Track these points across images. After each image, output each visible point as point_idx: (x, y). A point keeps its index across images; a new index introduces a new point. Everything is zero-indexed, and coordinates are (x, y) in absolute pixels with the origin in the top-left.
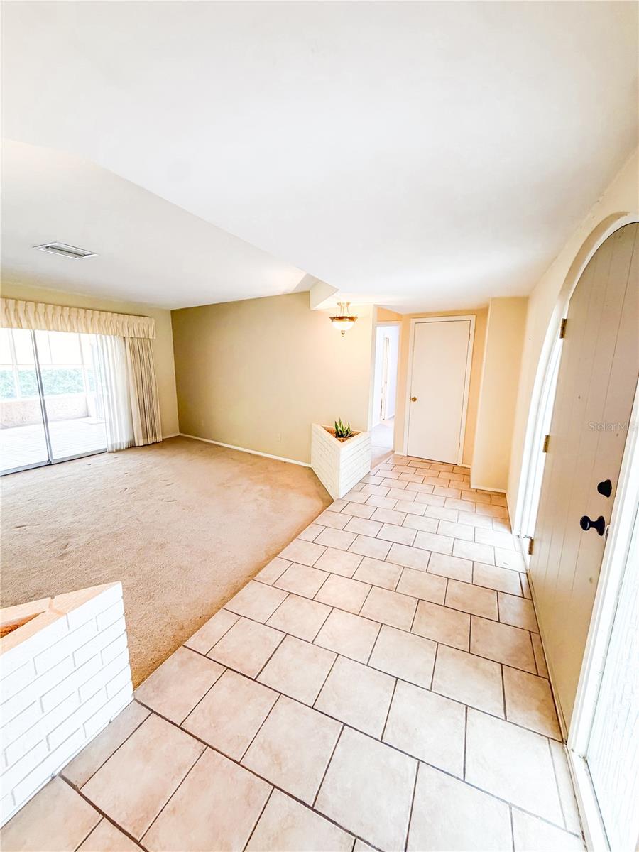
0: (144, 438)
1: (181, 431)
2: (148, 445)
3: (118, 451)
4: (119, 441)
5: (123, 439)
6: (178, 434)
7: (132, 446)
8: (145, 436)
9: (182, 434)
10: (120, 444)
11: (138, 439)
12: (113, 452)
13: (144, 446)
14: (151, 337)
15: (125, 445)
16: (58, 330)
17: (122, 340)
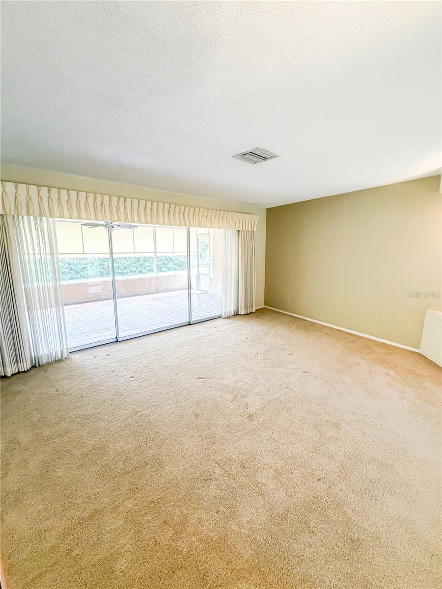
0: (245, 309)
1: (265, 305)
2: (247, 314)
3: (228, 317)
4: (229, 311)
5: (231, 310)
6: (264, 306)
7: (237, 315)
8: (246, 308)
9: (266, 307)
10: (230, 312)
11: (241, 309)
12: (225, 318)
13: (245, 314)
14: (255, 230)
15: (232, 314)
16: (205, 227)
17: (237, 233)
